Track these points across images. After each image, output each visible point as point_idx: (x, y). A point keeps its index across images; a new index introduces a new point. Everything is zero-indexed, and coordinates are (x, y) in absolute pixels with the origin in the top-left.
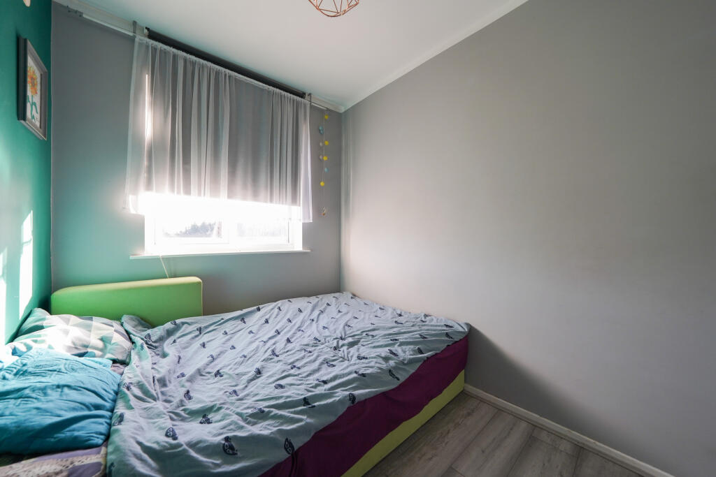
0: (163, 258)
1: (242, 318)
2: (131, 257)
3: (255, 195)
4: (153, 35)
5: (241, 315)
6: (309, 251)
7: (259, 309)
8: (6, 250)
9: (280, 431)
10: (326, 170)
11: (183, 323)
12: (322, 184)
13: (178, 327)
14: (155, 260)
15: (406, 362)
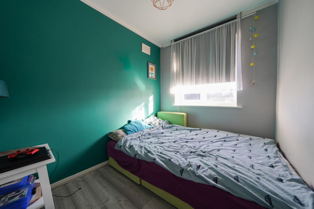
0: (178, 106)
1: (191, 131)
2: (172, 106)
3: (208, 81)
4: (175, 40)
5: (191, 129)
6: (242, 107)
7: (200, 130)
8: (144, 103)
9: (137, 151)
10: (255, 54)
11: (175, 126)
12: (251, 64)
13: (173, 126)
14: (176, 107)
15: (197, 175)
